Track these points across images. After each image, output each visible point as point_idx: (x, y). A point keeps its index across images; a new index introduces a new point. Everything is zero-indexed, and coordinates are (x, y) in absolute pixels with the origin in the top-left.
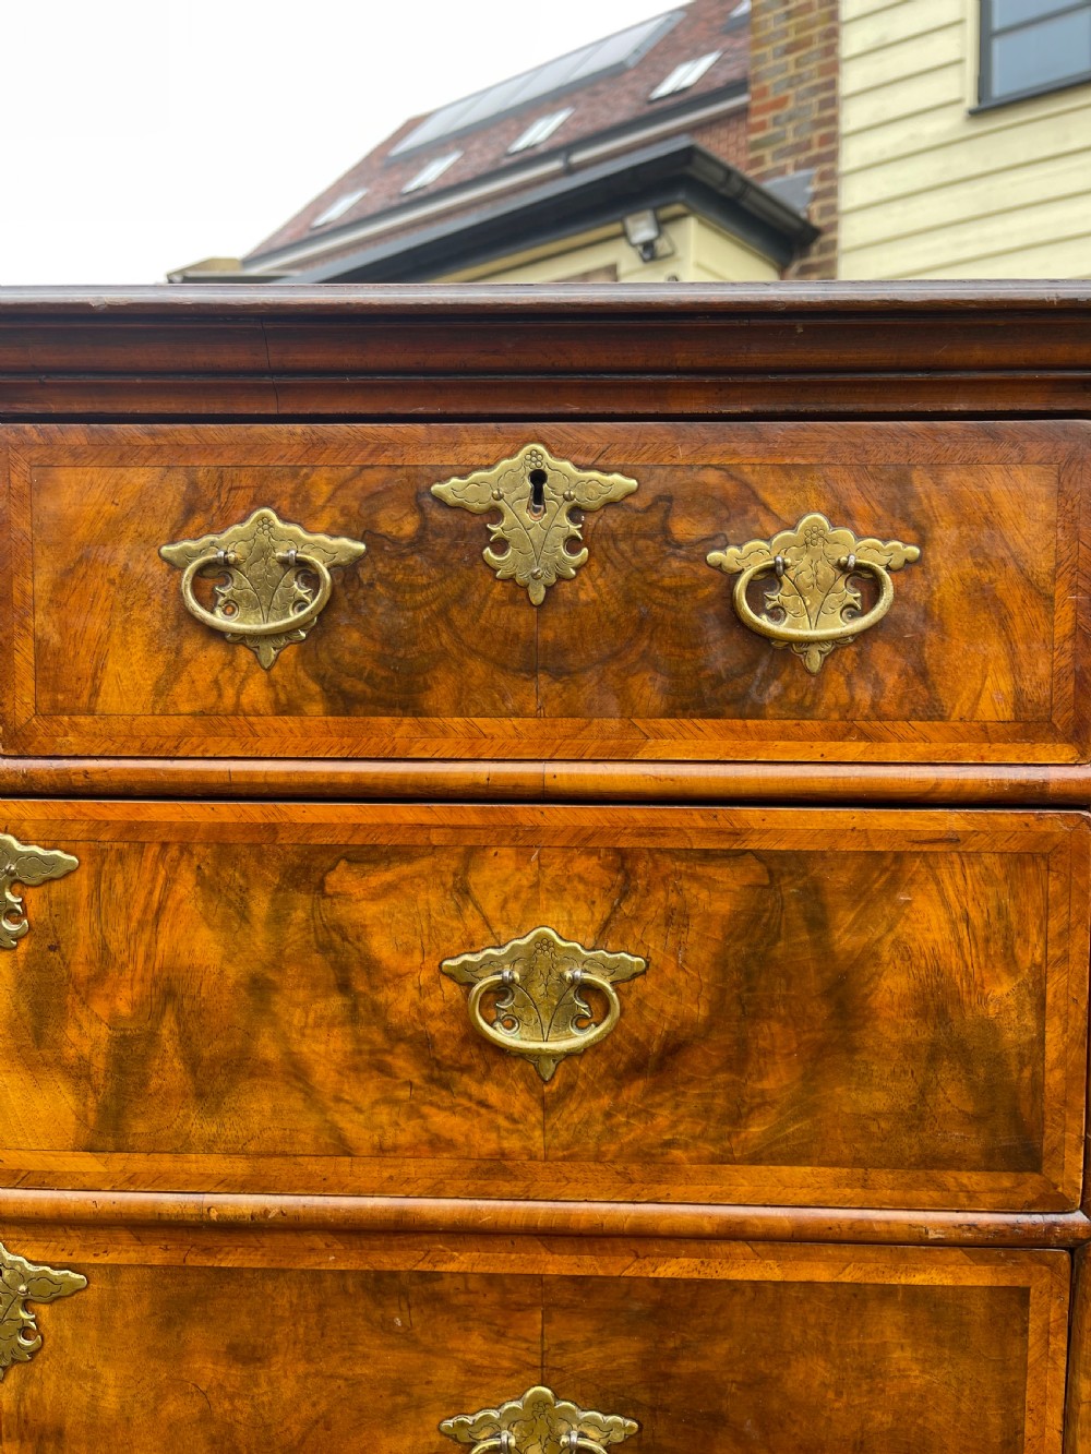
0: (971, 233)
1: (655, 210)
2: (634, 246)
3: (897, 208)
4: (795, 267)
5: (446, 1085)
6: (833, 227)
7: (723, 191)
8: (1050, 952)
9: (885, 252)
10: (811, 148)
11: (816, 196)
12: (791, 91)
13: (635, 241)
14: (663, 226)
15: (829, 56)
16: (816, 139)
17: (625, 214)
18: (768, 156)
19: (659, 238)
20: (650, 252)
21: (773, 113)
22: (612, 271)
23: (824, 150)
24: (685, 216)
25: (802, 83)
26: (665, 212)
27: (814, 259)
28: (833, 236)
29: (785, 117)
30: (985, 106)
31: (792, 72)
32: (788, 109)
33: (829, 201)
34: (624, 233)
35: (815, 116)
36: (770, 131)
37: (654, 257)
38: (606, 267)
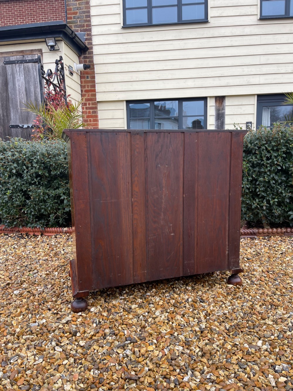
0: (124, 56)
1: (55, 38)
2: (48, 46)
3: (106, 46)
4: (82, 56)
6: (92, 48)
7: (70, 36)
9: (104, 57)
10: (84, 27)
11: (86, 39)
12: (78, 11)
13: (49, 44)
14: (57, 42)
15: (87, 4)
16: (85, 25)
17: (45, 37)
18: (73, 26)
19: (56, 45)
20: (52, 48)
21: (74, 15)
22: (40, 51)
23: (88, 28)
24: (61, 40)
25: (81, 9)
26: (57, 39)
27: (87, 55)
28: (92, 50)
29: (77, 17)
30: (125, 26)
31: (78, 6)
32: (77, 15)
33: (90, 41)
34: (45, 41)
35: (85, 19)
36: (73, 20)
37: (54, 50)
38: (38, 49)
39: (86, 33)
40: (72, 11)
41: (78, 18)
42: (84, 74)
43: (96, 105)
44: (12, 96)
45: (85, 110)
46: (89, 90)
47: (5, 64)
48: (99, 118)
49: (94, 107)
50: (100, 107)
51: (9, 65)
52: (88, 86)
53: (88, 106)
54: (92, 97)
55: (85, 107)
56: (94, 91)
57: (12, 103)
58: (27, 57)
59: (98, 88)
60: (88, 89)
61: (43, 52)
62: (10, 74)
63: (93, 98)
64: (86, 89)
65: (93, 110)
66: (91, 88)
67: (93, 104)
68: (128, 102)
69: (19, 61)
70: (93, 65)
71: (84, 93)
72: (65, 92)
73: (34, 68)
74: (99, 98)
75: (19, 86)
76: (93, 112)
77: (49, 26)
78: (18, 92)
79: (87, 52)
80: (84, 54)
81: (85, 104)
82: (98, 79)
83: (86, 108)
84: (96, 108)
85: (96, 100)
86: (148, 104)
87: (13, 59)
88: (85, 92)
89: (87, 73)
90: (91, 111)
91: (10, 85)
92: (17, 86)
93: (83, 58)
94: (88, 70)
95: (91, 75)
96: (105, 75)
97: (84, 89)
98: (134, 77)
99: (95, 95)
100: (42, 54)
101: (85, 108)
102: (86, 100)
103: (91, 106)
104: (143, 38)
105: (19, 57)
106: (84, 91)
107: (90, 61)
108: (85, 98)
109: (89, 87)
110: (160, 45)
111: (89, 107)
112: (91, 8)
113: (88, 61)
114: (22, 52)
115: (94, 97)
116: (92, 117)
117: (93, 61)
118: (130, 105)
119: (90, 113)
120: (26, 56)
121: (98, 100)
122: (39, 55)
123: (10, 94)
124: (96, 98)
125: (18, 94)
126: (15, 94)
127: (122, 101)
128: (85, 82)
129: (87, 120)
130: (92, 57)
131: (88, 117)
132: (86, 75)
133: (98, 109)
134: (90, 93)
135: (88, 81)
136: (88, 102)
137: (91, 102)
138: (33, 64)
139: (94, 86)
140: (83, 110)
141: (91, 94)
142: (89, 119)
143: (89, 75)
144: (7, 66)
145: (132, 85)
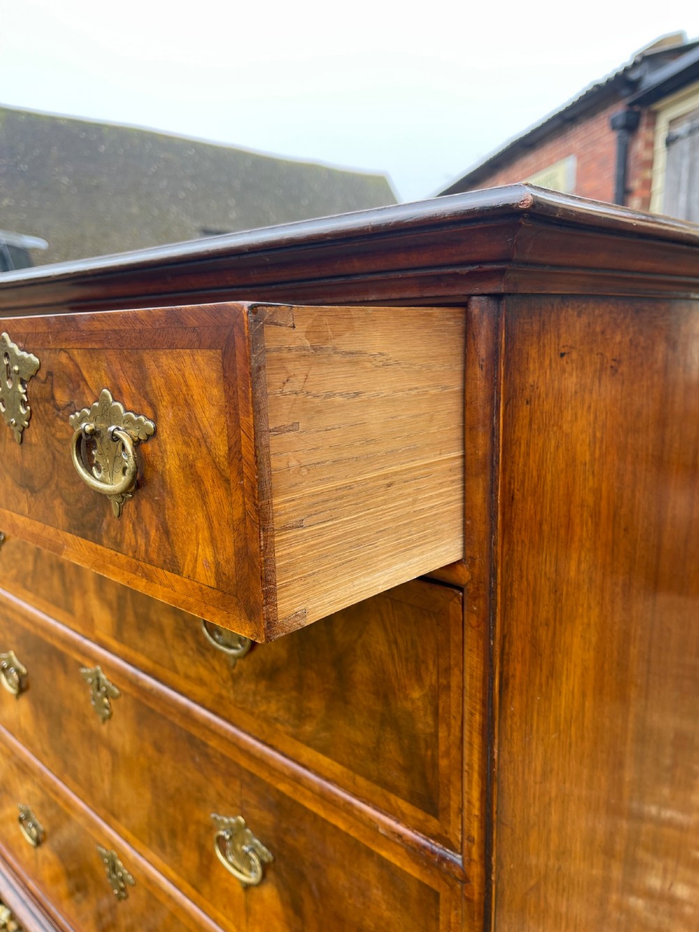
5: (203, 655)
8: (441, 680)
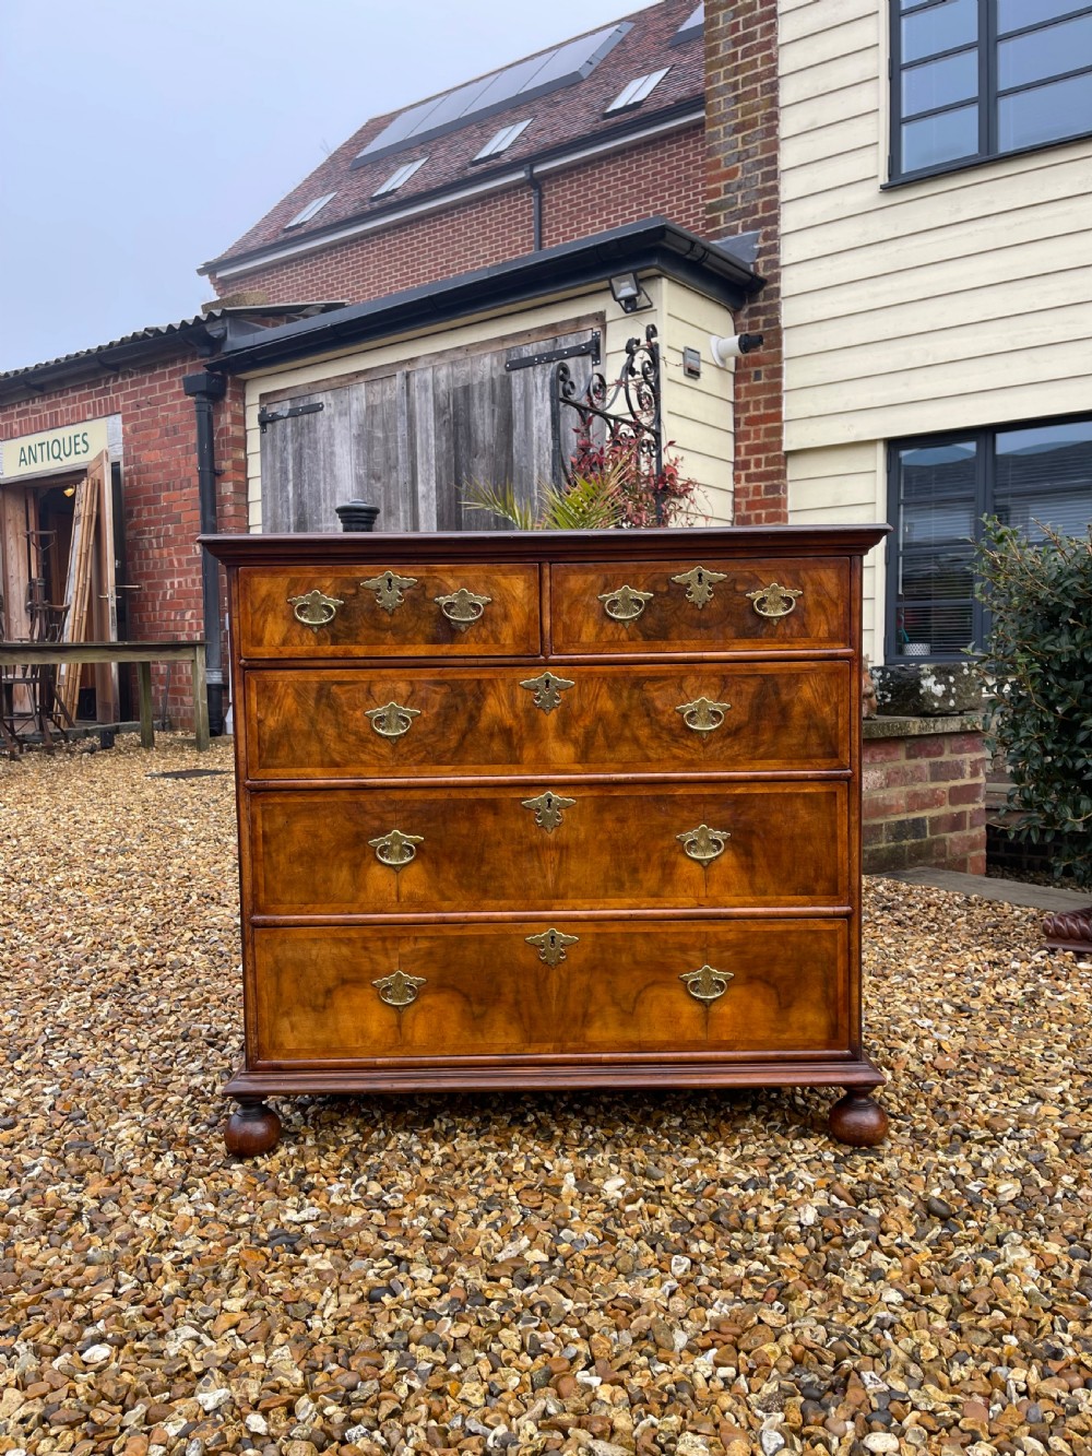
1: (635, 273)
2: (618, 300)
3: (826, 262)
4: (746, 310)
5: (678, 741)
6: (777, 277)
7: (688, 256)
9: (816, 299)
10: (756, 212)
11: (761, 252)
12: (739, 164)
13: (619, 296)
14: (641, 285)
15: (770, 136)
16: (760, 205)
17: (609, 275)
18: (722, 218)
19: (639, 294)
20: (631, 305)
21: (725, 183)
22: (600, 318)
23: (767, 214)
24: (659, 276)
25: (748, 157)
26: (641, 275)
27: (761, 304)
28: (775, 285)
29: (735, 186)
30: (895, 182)
31: (740, 148)
32: (737, 179)
33: (772, 257)
34: (610, 288)
35: (760, 186)
36: (723, 197)
37: (635, 309)
38: (595, 314)
39: (761, 231)
40: (724, 169)
41: (739, 188)
42: (746, 366)
43: (779, 464)
44: (520, 461)
45: (743, 483)
46: (760, 416)
47: (508, 370)
48: (790, 507)
49: (772, 472)
50: (794, 470)
51: (518, 372)
52: (757, 403)
53: (753, 470)
54: (766, 440)
55: (743, 473)
56: (778, 417)
57: (520, 482)
58: (566, 340)
59: (789, 408)
60: (756, 413)
61: (608, 319)
62: (519, 396)
63: (771, 443)
64: (752, 413)
65: (769, 483)
66: (766, 408)
67: (769, 462)
68: (894, 445)
69: (545, 354)
70: (778, 333)
71: (743, 427)
72: (657, 435)
73: (581, 371)
74: (791, 439)
75: (540, 430)
76: (768, 490)
77: (618, 241)
78: (535, 448)
79: (761, 294)
80: (750, 303)
81: (746, 465)
82: (791, 376)
83: (749, 478)
84: (781, 474)
85: (780, 448)
86: (971, 447)
87: (529, 351)
88: (746, 424)
89: (757, 362)
90: (763, 484)
91: (518, 429)
92: (535, 430)
93: (746, 317)
94: (761, 351)
95: (770, 366)
96: (815, 361)
97: (743, 416)
98: (918, 351)
99: (778, 431)
100: (604, 327)
101: (743, 478)
102: (751, 450)
103: (763, 468)
104: (958, 210)
105: (544, 346)
106: (743, 420)
107: (767, 323)
108: (747, 443)
109: (762, 406)
110: (1021, 224)
111: (755, 474)
112: (782, 145)
113: (761, 323)
114: (552, 327)
115: (774, 439)
116: (763, 504)
117: (776, 321)
118: (903, 453)
119: (759, 494)
120: (561, 340)
121: (786, 447)
122: (595, 330)
123: (515, 457)
124: (780, 443)
125: (535, 453)
126: (528, 454)
127: (872, 443)
128: (750, 391)
129: (749, 516)
130: (776, 308)
131: (750, 506)
132: (752, 370)
133: (789, 477)
134: (763, 426)
135: (758, 386)
136: (753, 458)
137: (762, 456)
138: (580, 359)
139: (777, 402)
140: (738, 486)
141: (766, 429)
142: (753, 513)
143: (762, 368)
144: (514, 374)
145: (906, 385)
